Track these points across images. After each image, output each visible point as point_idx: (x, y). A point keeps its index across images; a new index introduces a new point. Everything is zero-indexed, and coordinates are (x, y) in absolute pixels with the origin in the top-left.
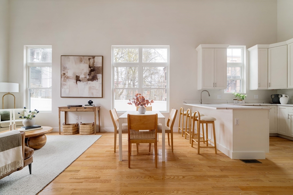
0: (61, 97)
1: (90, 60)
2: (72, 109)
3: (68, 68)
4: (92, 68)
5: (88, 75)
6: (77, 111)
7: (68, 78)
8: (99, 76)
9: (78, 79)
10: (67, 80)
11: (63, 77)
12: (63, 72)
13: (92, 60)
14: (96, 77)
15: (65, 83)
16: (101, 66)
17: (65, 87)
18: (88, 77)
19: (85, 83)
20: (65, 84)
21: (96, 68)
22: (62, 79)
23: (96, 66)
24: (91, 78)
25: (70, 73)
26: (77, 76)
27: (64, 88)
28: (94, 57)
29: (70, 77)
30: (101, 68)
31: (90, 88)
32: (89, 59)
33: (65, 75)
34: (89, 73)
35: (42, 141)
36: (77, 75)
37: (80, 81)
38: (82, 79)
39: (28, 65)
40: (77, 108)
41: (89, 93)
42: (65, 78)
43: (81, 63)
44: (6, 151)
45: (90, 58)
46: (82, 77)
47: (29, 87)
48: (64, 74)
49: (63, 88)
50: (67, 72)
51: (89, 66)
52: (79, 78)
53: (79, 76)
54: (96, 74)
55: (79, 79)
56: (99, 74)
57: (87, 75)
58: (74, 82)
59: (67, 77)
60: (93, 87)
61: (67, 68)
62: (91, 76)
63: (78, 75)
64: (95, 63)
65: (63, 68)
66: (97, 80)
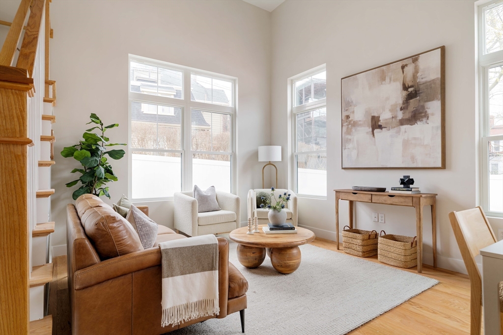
0: (343, 168)
1: (406, 69)
2: (362, 195)
3: (354, 102)
4: (410, 90)
5: (401, 109)
6: (372, 202)
7: (355, 124)
8: (433, 107)
9: (376, 124)
10: (353, 130)
11: (345, 124)
12: (345, 114)
13: (409, 70)
14: (421, 113)
15: (349, 137)
16: (439, 76)
17: (350, 146)
18: (400, 115)
19: (392, 132)
20: (350, 140)
21: (421, 87)
22: (344, 129)
23: (424, 80)
24: (408, 115)
25: (359, 114)
26: (373, 118)
27: (347, 147)
28: (415, 58)
29: (360, 121)
30: (439, 82)
31: (406, 144)
32: (403, 67)
33: (350, 119)
34: (404, 103)
35: (290, 259)
36: (373, 115)
37: (380, 127)
38: (386, 123)
39: (294, 112)
40: (372, 194)
41: (403, 156)
42: (350, 126)
43: (384, 82)
44: (188, 275)
45: (405, 64)
46: (385, 116)
47: (295, 152)
48: (348, 117)
49: (345, 149)
50: (353, 112)
51: (404, 85)
52: (379, 121)
53: (379, 117)
54: (422, 104)
55: (380, 124)
56: (433, 100)
57: (399, 109)
58: (367, 133)
59: (352, 122)
60: (415, 139)
61: (352, 102)
62: (407, 112)
63: (376, 115)
64: (419, 74)
65: (346, 105)
66: (424, 120)
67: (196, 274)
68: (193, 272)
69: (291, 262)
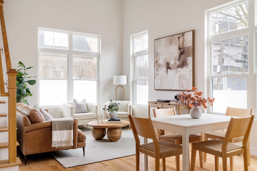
0: (155, 90)
1: (180, 39)
2: (158, 104)
3: (160, 54)
4: (182, 50)
5: (178, 60)
6: (162, 108)
7: (160, 66)
8: (190, 60)
9: (168, 67)
10: (159, 69)
11: (156, 65)
12: (156, 59)
13: (181, 39)
14: (185, 62)
15: (157, 72)
16: (192, 45)
17: (158, 77)
18: (178, 63)
19: (175, 71)
20: (158, 74)
21: (185, 49)
22: (156, 67)
23: (186, 46)
24: (181, 63)
25: (162, 61)
26: (167, 63)
27: (156, 78)
28: (183, 34)
29: (162, 64)
30: (191, 48)
31: (180, 77)
32: (179, 38)
33: (158, 63)
34: (179, 57)
35: (115, 134)
36: (167, 61)
37: (170, 68)
38: (172, 66)
40: (162, 104)
41: (179, 84)
42: (158, 66)
43: (171, 45)
45: (179, 36)
46: (172, 63)
47: (135, 79)
48: (157, 61)
49: (156, 79)
50: (159, 59)
51: (179, 47)
52: (169, 65)
53: (169, 63)
54: (185, 58)
55: (170, 66)
56: (189, 56)
57: (177, 59)
58: (165, 71)
59: (159, 65)
60: (183, 75)
61: (159, 53)
62: (180, 61)
63: (168, 61)
64: (185, 43)
65: (156, 55)
66: (186, 66)
67: (64, 131)
68: (63, 130)
69: (115, 136)
